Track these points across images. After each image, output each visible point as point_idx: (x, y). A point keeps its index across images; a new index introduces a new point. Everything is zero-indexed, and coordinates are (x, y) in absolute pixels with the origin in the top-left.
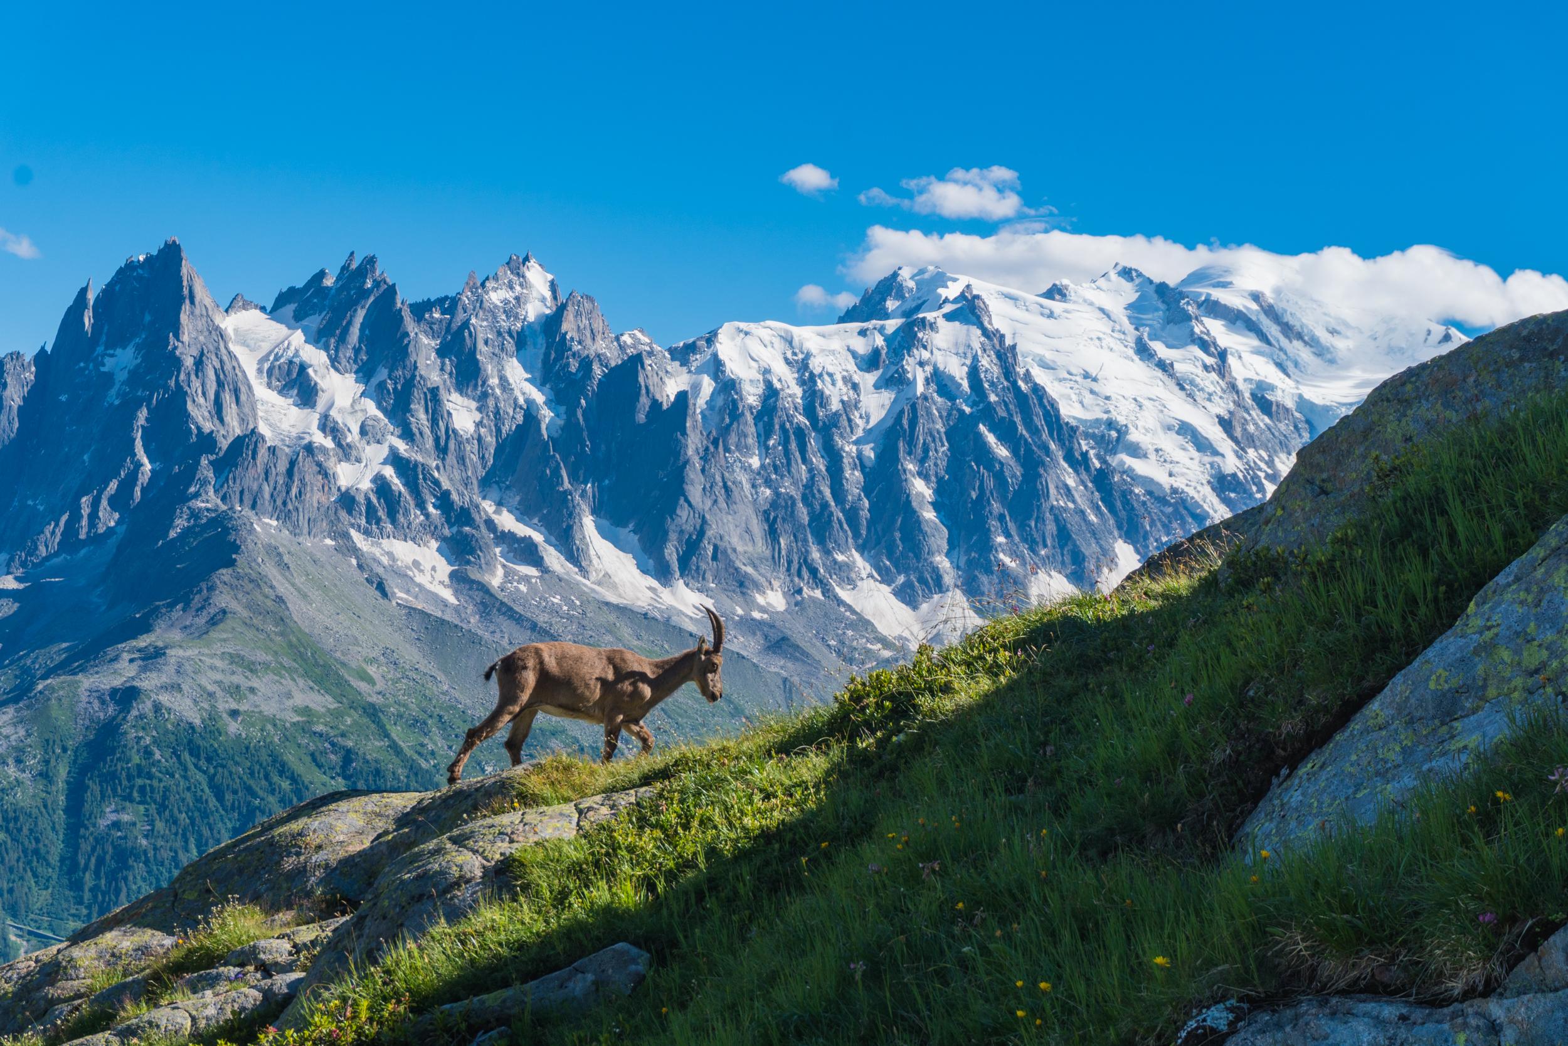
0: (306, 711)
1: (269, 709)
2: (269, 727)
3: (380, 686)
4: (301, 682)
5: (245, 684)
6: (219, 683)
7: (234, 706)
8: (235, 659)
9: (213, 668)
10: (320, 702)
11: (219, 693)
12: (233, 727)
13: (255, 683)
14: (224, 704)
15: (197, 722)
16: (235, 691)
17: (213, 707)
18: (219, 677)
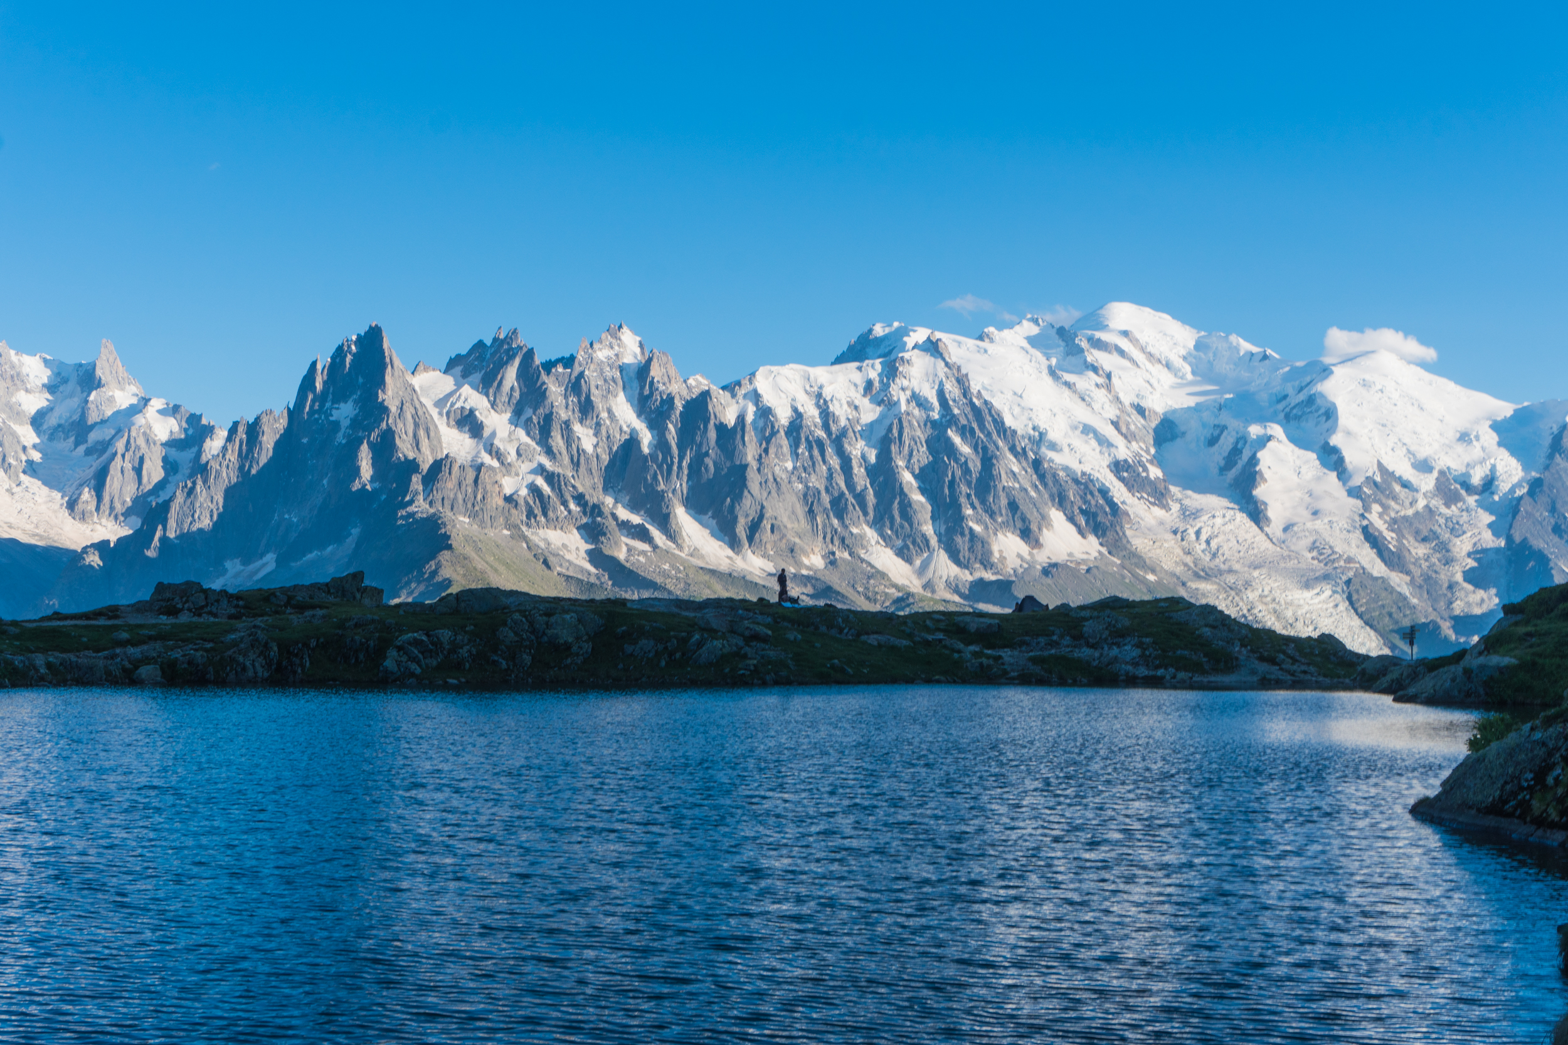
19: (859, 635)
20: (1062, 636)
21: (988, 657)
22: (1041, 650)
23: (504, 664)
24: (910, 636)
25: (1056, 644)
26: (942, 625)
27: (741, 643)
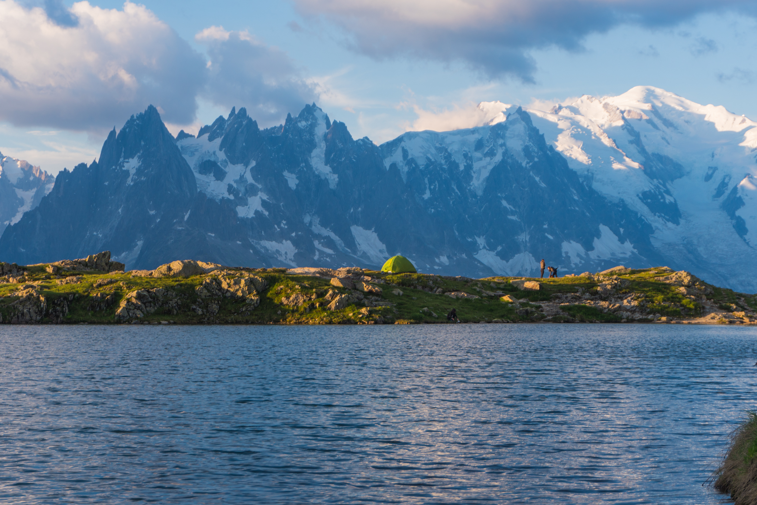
19: (444, 292)
20: (583, 293)
21: (532, 306)
22: (569, 302)
23: (200, 312)
24: (479, 293)
25: (578, 298)
26: (502, 286)
27: (362, 296)
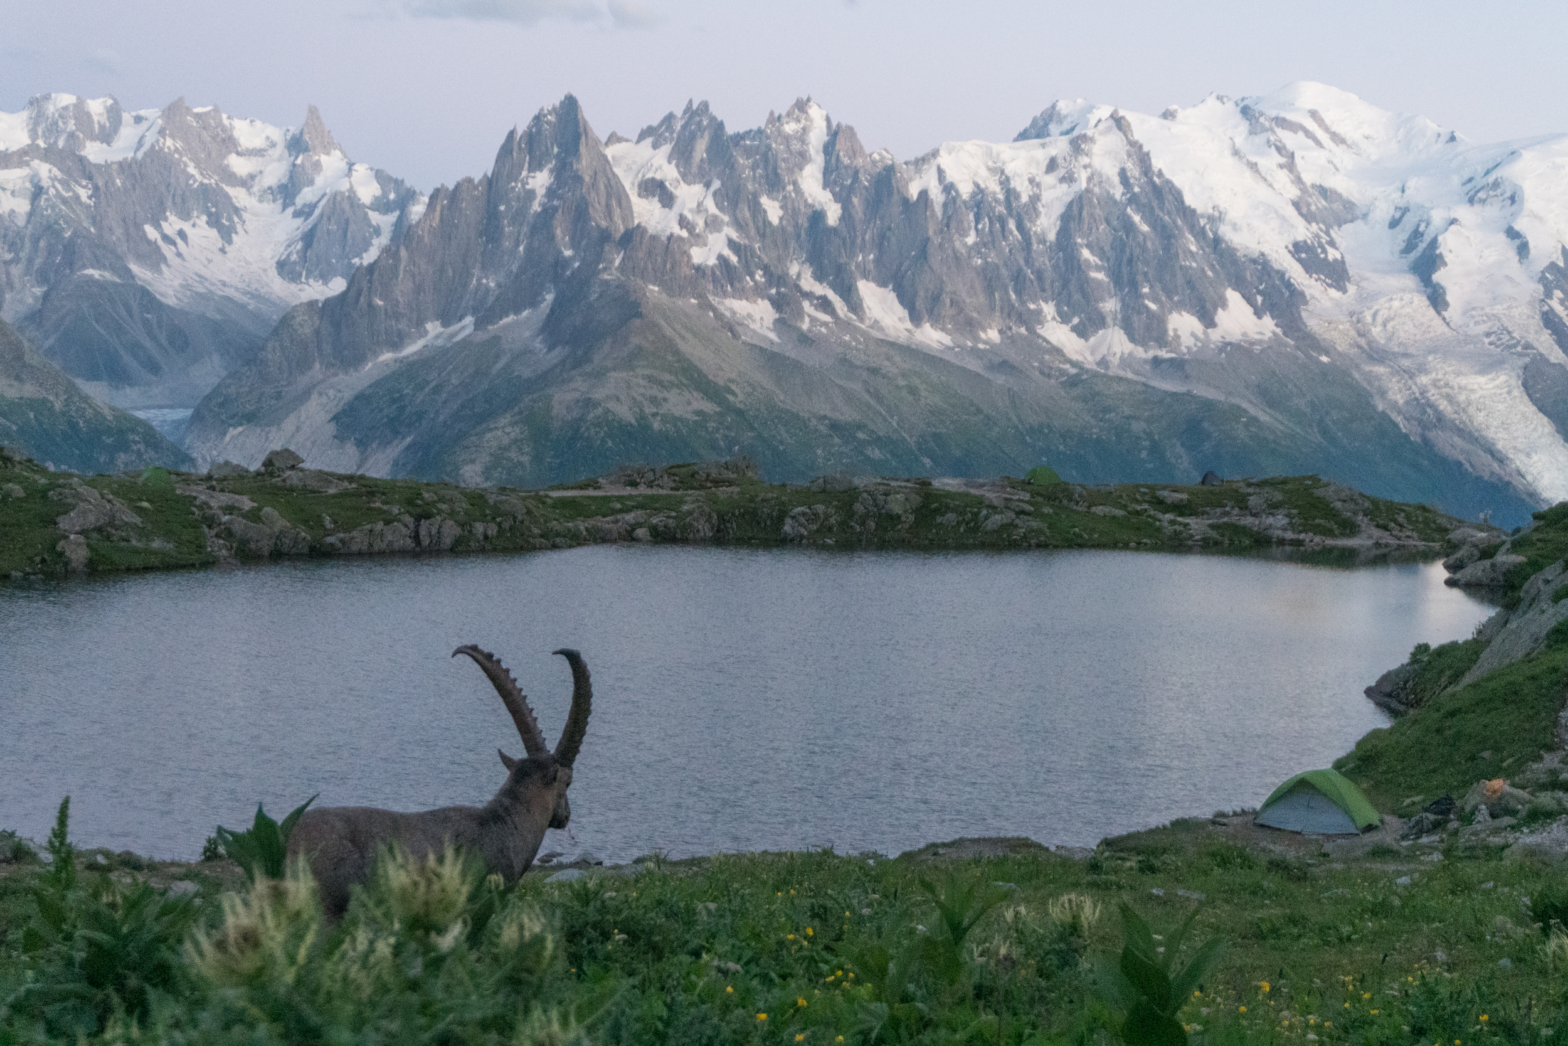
0: (699, 413)
1: (678, 412)
2: (679, 424)
3: (741, 397)
4: (695, 394)
5: (660, 396)
6: (643, 395)
7: (655, 410)
8: (651, 379)
9: (638, 385)
10: (709, 407)
11: (645, 403)
12: (656, 425)
13: (666, 394)
14: (649, 410)
15: (633, 421)
16: (654, 400)
17: (641, 410)
18: (642, 390)
19: (1089, 507)
20: (1233, 508)
21: (1180, 524)
22: (1217, 518)
23: (858, 530)
24: (1125, 507)
25: (1226, 514)
26: (1147, 498)
27: (1014, 516)
